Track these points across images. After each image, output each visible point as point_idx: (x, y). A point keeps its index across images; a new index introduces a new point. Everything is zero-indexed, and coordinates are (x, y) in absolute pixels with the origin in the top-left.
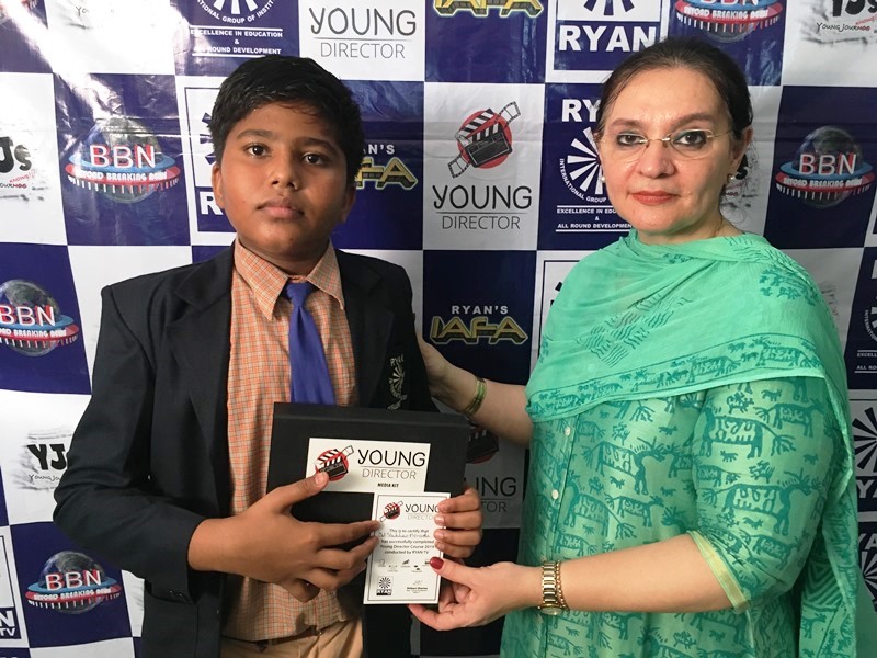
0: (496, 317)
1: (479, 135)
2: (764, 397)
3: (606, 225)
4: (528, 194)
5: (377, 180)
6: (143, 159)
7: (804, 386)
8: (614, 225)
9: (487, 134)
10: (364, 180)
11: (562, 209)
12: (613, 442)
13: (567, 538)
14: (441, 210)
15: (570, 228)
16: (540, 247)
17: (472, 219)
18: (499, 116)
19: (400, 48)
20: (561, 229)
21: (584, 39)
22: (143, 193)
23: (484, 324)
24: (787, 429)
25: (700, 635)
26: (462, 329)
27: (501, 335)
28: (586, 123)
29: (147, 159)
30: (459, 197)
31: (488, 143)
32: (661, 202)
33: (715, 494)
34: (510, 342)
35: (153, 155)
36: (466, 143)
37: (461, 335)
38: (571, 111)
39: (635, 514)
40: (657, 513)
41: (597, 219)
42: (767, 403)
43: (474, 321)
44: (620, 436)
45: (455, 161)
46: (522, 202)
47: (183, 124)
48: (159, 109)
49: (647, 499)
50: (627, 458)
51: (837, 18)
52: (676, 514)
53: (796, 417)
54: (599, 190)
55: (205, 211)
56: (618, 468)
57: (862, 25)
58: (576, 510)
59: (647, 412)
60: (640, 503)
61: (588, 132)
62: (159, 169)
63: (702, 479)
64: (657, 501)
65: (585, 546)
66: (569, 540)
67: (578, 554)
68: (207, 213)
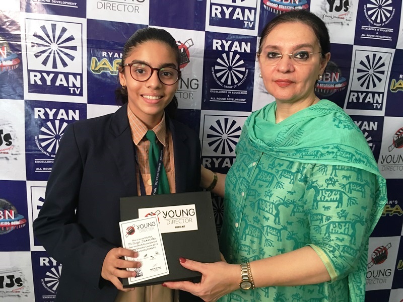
2: (343, 179)
3: (233, 99)
4: (196, 82)
6: (1, 54)
7: (361, 174)
8: (236, 99)
11: (212, 90)
12: (265, 199)
13: (242, 246)
15: (216, 100)
16: (202, 108)
18: (184, 45)
19: (137, 8)
20: (212, 100)
21: (223, 13)
24: (354, 194)
28: (223, 51)
29: (3, 54)
32: (287, 86)
33: (320, 228)
35: (5, 52)
38: (217, 45)
39: (274, 235)
40: (285, 234)
41: (228, 96)
42: (344, 181)
44: (268, 196)
46: (194, 86)
47: (23, 37)
48: (10, 28)
49: (279, 227)
50: (271, 207)
51: (331, 13)
52: (293, 234)
53: (358, 188)
54: (229, 83)
55: (32, 82)
56: (267, 211)
57: (341, 17)
58: (247, 232)
59: (281, 184)
60: (276, 229)
61: (224, 55)
62: (9, 59)
63: (313, 221)
64: (285, 228)
65: (251, 250)
66: (243, 247)
67: (248, 254)
68: (34, 83)
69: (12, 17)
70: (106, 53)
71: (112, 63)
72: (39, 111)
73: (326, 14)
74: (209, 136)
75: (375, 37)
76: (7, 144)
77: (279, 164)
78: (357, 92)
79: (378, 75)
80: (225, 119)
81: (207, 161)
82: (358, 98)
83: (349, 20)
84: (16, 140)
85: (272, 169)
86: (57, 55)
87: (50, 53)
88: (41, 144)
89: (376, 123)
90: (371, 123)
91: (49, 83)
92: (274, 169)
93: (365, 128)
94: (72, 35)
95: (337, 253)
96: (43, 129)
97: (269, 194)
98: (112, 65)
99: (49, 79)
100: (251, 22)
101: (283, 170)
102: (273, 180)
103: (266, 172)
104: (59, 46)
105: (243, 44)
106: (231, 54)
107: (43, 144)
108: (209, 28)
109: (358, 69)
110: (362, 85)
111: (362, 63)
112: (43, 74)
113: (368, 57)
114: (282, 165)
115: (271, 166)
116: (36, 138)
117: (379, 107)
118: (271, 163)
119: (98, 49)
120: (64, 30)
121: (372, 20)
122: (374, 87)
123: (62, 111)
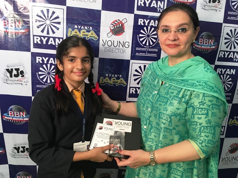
0: (118, 78)
1: (116, 26)
2: (209, 102)
3: (149, 54)
4: (128, 44)
5: (87, 37)
6: (18, 26)
8: (151, 54)
9: (118, 26)
10: (83, 36)
11: (137, 49)
12: (163, 112)
14: (105, 47)
15: (139, 54)
16: (131, 59)
17: (113, 50)
18: (121, 22)
20: (137, 54)
21: (145, 3)
22: (17, 36)
23: (115, 80)
25: (183, 165)
26: (109, 81)
27: (119, 83)
28: (145, 26)
29: (19, 26)
30: (110, 43)
31: (118, 29)
33: (195, 129)
34: (122, 85)
35: (21, 25)
36: (112, 28)
37: (108, 83)
38: (141, 22)
39: (168, 132)
40: (174, 132)
41: (147, 52)
42: (209, 103)
43: (112, 79)
44: (165, 110)
45: (109, 33)
46: (127, 46)
47: (30, 16)
48: (24, 11)
49: (171, 128)
50: (167, 117)
51: (210, 4)
52: (178, 132)
53: (217, 107)
54: (147, 44)
55: (35, 42)
56: (164, 119)
57: (216, 6)
58: (152, 131)
59: (172, 104)
60: (169, 129)
61: (145, 28)
62: (23, 29)
63: (191, 125)
64: (174, 129)
65: (154, 141)
66: (149, 140)
67: (152, 143)
68: (36, 43)
69: (25, 5)
70: (77, 26)
71: (80, 32)
72: (39, 59)
73: (206, 4)
74: (134, 75)
75: (236, 19)
76: (21, 76)
77: (171, 92)
78: (224, 51)
79: (237, 41)
80: (144, 65)
81: (133, 90)
82: (224, 55)
83: (220, 8)
84: (26, 74)
85: (167, 95)
86: (49, 27)
87: (46, 26)
88: (40, 77)
89: (235, 70)
90: (232, 70)
91: (44, 43)
92: (168, 95)
93: (228, 73)
94: (58, 16)
95: (204, 144)
96: (41, 69)
97: (166, 109)
98: (80, 33)
99: (44, 41)
100: (161, 9)
101: (174, 96)
102: (167, 101)
103: (163, 97)
104: (51, 22)
105: (156, 21)
106: (149, 27)
107: (41, 77)
108: (136, 12)
109: (225, 38)
110: (227, 47)
111: (228, 34)
112: (41, 37)
113: (231, 31)
114: (173, 93)
115: (166, 94)
116: (37, 74)
117: (237, 61)
118: (167, 92)
119: (73, 24)
120: (54, 13)
121: (234, 8)
122: (234, 49)
123: (51, 59)
